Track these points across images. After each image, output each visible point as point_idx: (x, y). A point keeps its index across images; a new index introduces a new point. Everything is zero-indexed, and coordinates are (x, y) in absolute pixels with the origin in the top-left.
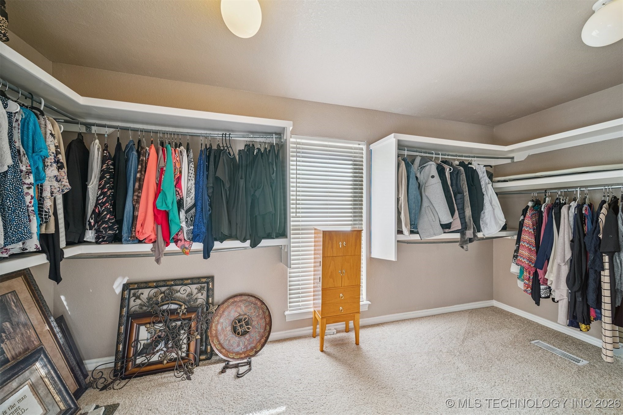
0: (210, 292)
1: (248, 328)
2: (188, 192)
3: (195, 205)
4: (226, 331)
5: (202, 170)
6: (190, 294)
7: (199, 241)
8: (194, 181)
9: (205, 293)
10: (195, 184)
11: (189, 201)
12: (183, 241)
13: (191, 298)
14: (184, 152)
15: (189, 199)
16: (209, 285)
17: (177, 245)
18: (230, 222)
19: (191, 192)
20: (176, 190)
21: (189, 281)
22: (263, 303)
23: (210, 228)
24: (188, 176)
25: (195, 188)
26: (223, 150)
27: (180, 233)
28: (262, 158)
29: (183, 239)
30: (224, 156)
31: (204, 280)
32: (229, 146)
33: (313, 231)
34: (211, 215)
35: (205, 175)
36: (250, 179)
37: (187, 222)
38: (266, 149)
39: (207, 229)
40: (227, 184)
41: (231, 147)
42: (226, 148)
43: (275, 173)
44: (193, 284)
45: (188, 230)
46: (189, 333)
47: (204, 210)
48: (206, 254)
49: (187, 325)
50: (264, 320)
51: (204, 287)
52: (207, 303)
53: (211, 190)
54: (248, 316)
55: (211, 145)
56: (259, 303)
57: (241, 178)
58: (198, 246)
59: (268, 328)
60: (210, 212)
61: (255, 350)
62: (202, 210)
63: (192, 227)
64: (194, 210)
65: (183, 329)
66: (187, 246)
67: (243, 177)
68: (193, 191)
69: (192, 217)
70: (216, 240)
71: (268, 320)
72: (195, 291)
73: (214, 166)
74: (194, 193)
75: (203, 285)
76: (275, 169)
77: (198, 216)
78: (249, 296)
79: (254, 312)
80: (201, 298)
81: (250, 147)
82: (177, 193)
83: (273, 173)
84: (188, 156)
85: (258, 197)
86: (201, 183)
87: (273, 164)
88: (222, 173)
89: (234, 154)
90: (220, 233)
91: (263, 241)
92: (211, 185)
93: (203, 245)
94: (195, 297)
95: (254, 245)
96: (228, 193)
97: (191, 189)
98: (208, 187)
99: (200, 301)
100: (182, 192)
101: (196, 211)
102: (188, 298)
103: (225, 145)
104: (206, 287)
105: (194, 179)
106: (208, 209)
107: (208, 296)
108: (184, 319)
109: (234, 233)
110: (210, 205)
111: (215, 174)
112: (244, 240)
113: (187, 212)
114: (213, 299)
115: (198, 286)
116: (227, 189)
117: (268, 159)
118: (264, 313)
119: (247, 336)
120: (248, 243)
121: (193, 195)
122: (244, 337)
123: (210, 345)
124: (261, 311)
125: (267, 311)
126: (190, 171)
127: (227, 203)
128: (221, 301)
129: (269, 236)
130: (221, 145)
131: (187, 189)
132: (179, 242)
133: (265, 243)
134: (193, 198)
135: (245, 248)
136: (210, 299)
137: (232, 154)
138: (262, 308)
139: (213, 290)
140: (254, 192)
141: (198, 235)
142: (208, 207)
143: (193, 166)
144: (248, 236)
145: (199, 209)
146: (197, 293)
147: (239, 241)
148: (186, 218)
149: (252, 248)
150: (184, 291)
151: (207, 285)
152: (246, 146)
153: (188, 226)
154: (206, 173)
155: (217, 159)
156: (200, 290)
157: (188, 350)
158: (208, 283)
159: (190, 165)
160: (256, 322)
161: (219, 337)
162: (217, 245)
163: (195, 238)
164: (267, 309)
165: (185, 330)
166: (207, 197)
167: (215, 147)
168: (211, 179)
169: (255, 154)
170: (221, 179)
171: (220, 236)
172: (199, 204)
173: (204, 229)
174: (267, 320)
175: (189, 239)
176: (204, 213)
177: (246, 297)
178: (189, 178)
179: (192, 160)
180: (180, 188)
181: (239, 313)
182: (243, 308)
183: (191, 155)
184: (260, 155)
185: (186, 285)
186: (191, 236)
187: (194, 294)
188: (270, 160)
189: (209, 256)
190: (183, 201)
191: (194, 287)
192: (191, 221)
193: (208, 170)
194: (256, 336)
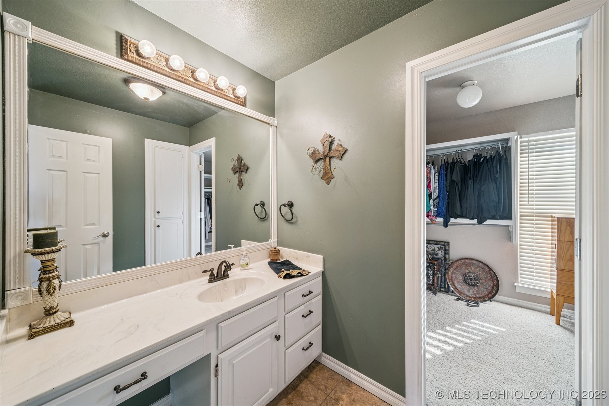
0: (447, 252)
1: (477, 283)
2: (435, 189)
3: (438, 197)
4: (459, 279)
5: (443, 176)
6: (434, 250)
7: (441, 217)
8: (438, 183)
9: (443, 251)
10: (438, 185)
11: (435, 194)
12: (432, 216)
13: (434, 252)
14: (432, 167)
15: (435, 193)
16: (446, 247)
17: (428, 218)
18: (461, 207)
19: (436, 190)
20: (428, 189)
21: (433, 242)
22: (490, 269)
23: (448, 209)
24: (435, 181)
25: (439, 187)
26: (457, 162)
27: (430, 212)
28: (487, 164)
29: (431, 215)
30: (457, 166)
31: (443, 243)
32: (461, 158)
33: (550, 219)
34: (448, 202)
35: (445, 179)
36: (477, 178)
37: (434, 206)
38: (491, 156)
39: (446, 210)
40: (459, 183)
41: (462, 158)
42: (459, 160)
43: (499, 173)
44: (435, 244)
45: (434, 211)
46: (434, 271)
47: (444, 199)
48: (446, 224)
49: (433, 266)
50: (492, 282)
51: (442, 248)
52: (445, 257)
53: (448, 188)
54: (477, 274)
55: (448, 160)
56: (487, 269)
57: (470, 179)
58: (440, 220)
59: (495, 288)
60: (448, 200)
61: (482, 299)
62: (443, 199)
63: (437, 209)
64: (438, 199)
65: (430, 267)
66: (434, 219)
67: (472, 177)
68: (437, 189)
69: (437, 203)
70: (452, 217)
71: (496, 283)
72: (437, 249)
73: (450, 174)
74: (438, 190)
75: (442, 246)
76: (499, 170)
77: (440, 202)
78: (477, 262)
79: (483, 274)
80: (441, 254)
81: (477, 157)
82: (428, 190)
83: (497, 173)
84: (434, 169)
85: (483, 191)
86: (442, 184)
87: (496, 167)
88: (457, 176)
89: (464, 162)
90: (455, 213)
91: (488, 220)
92: (449, 185)
93: (443, 219)
94: (437, 252)
95: (480, 222)
96: (460, 189)
97: (436, 188)
98: (446, 186)
99: (440, 256)
100: (431, 189)
101: (439, 200)
102: (432, 252)
103: (458, 158)
104: (444, 249)
105: (438, 182)
106: (447, 199)
107: (445, 254)
108: (431, 263)
109: (464, 214)
110: (448, 196)
111: (451, 178)
112: (472, 219)
113: (434, 200)
114: (449, 256)
115: (439, 246)
116: (460, 186)
117: (493, 164)
118: (492, 277)
119: (476, 288)
120: (475, 221)
121: (437, 191)
122: (474, 288)
123: (448, 284)
124: (489, 275)
125: (495, 276)
126: (436, 178)
127: (460, 195)
128: (455, 260)
129: (494, 218)
130: (455, 158)
131: (434, 188)
132: (430, 216)
133: (489, 222)
134: (438, 193)
135: (474, 225)
136: (447, 256)
137: (463, 162)
138: (490, 273)
139: (449, 251)
140: (480, 188)
141: (440, 213)
142: (447, 198)
143: (437, 175)
144: (476, 216)
145: (441, 198)
146: (438, 251)
147: (468, 219)
148: (434, 204)
149: (479, 224)
150: (430, 247)
151: (445, 247)
152: (474, 156)
153: (434, 208)
154: (445, 178)
155: (452, 169)
156: (440, 249)
157: (433, 280)
158: (445, 246)
159: (436, 175)
160: (484, 281)
161: (454, 281)
162: (452, 220)
163: (438, 215)
164: (495, 274)
165: (431, 269)
166: (445, 192)
167: (450, 161)
168: (448, 181)
169: (481, 162)
170: (455, 181)
171: (455, 214)
172: (441, 196)
173: (444, 210)
174: (494, 282)
175: (435, 215)
176: (444, 201)
177: (475, 262)
178: (435, 182)
179: (437, 172)
180: (430, 187)
181: (469, 271)
182: (473, 268)
183: (436, 169)
184: (485, 161)
185: (431, 244)
186: (436, 214)
187: (436, 250)
188: (494, 164)
189: (447, 227)
190: (432, 195)
191: (436, 246)
192: (437, 205)
193: (446, 176)
194: (484, 290)
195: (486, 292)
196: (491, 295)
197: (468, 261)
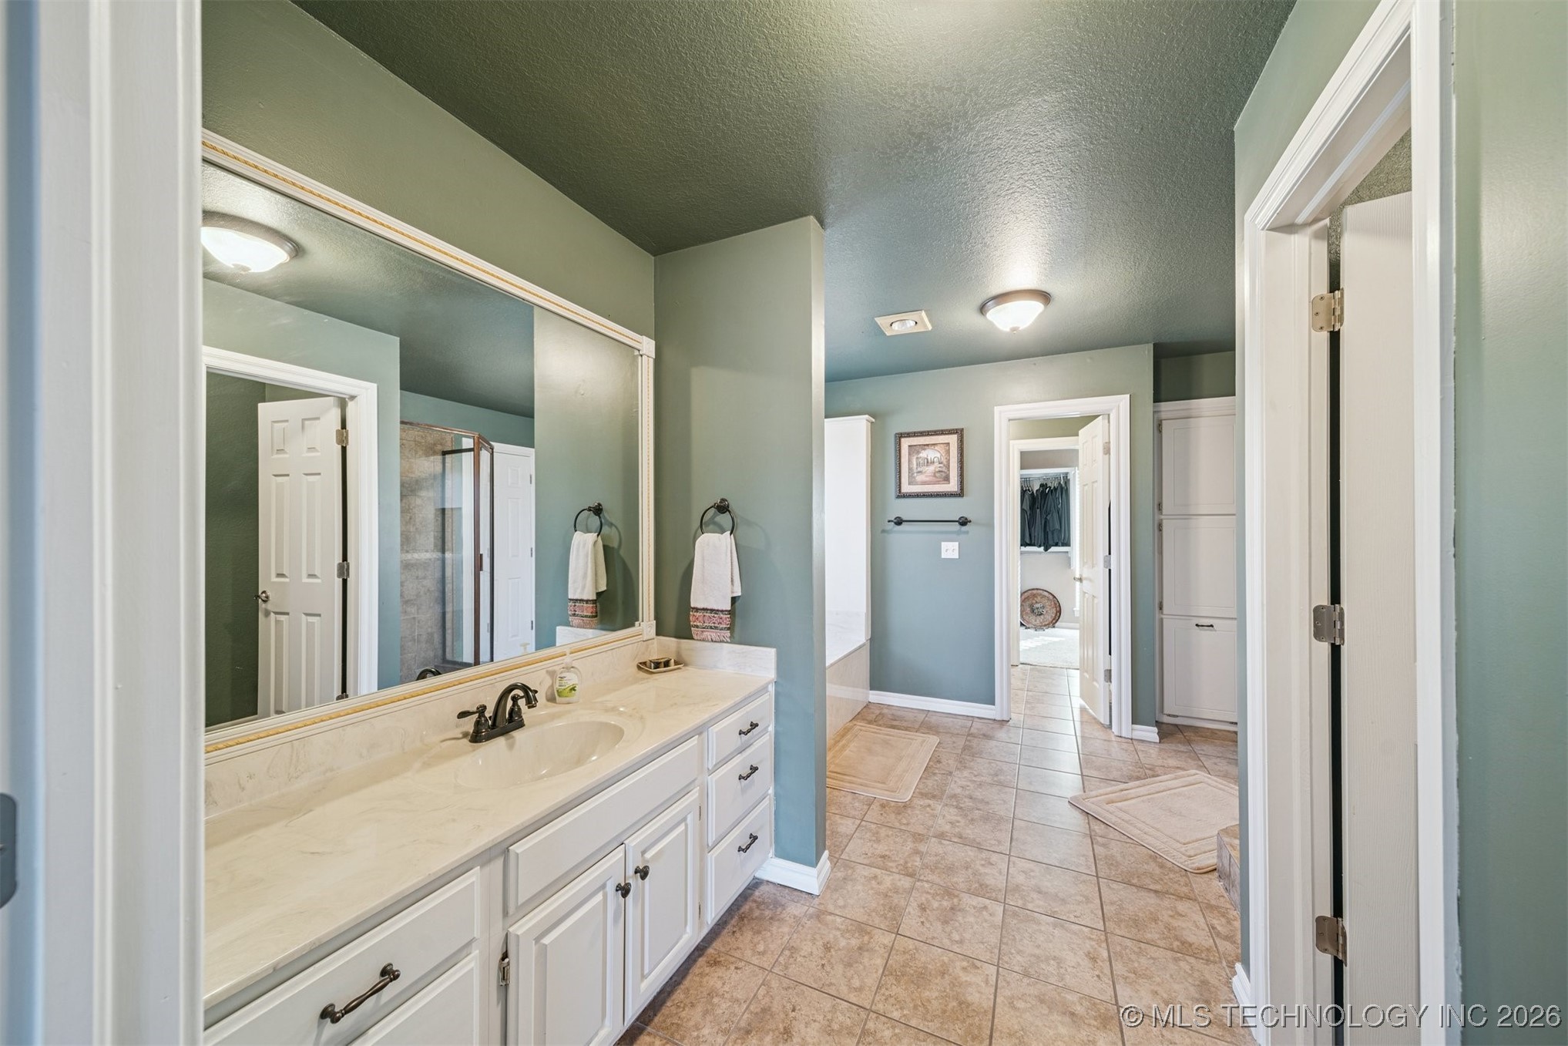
1: (1043, 612)
4: (1028, 610)
22: (1055, 597)
36: (1043, 508)
38: (1054, 486)
40: (1028, 511)
50: (1055, 609)
54: (1043, 604)
56: (1051, 597)
59: (1057, 615)
61: (1047, 626)
67: (1039, 507)
71: (1058, 609)
78: (1043, 591)
79: (1047, 602)
91: (1052, 548)
95: (1046, 550)
112: (1040, 546)
116: (1028, 515)
118: (1055, 604)
119: (1042, 617)
120: (1042, 548)
122: (1040, 617)
124: (1052, 603)
125: (1058, 603)
129: (1056, 545)
133: (1053, 549)
135: (1040, 553)
138: (1053, 601)
140: (1046, 516)
144: (1043, 543)
147: (1036, 547)
149: (1045, 552)
160: (1048, 609)
162: (1023, 549)
164: (1058, 601)
169: (1046, 492)
171: (1025, 543)
177: (1041, 592)
181: (1036, 601)
182: (1039, 598)
188: (1057, 496)
194: (1049, 618)
195: (1051, 620)
196: (1053, 623)
197: (1035, 592)
